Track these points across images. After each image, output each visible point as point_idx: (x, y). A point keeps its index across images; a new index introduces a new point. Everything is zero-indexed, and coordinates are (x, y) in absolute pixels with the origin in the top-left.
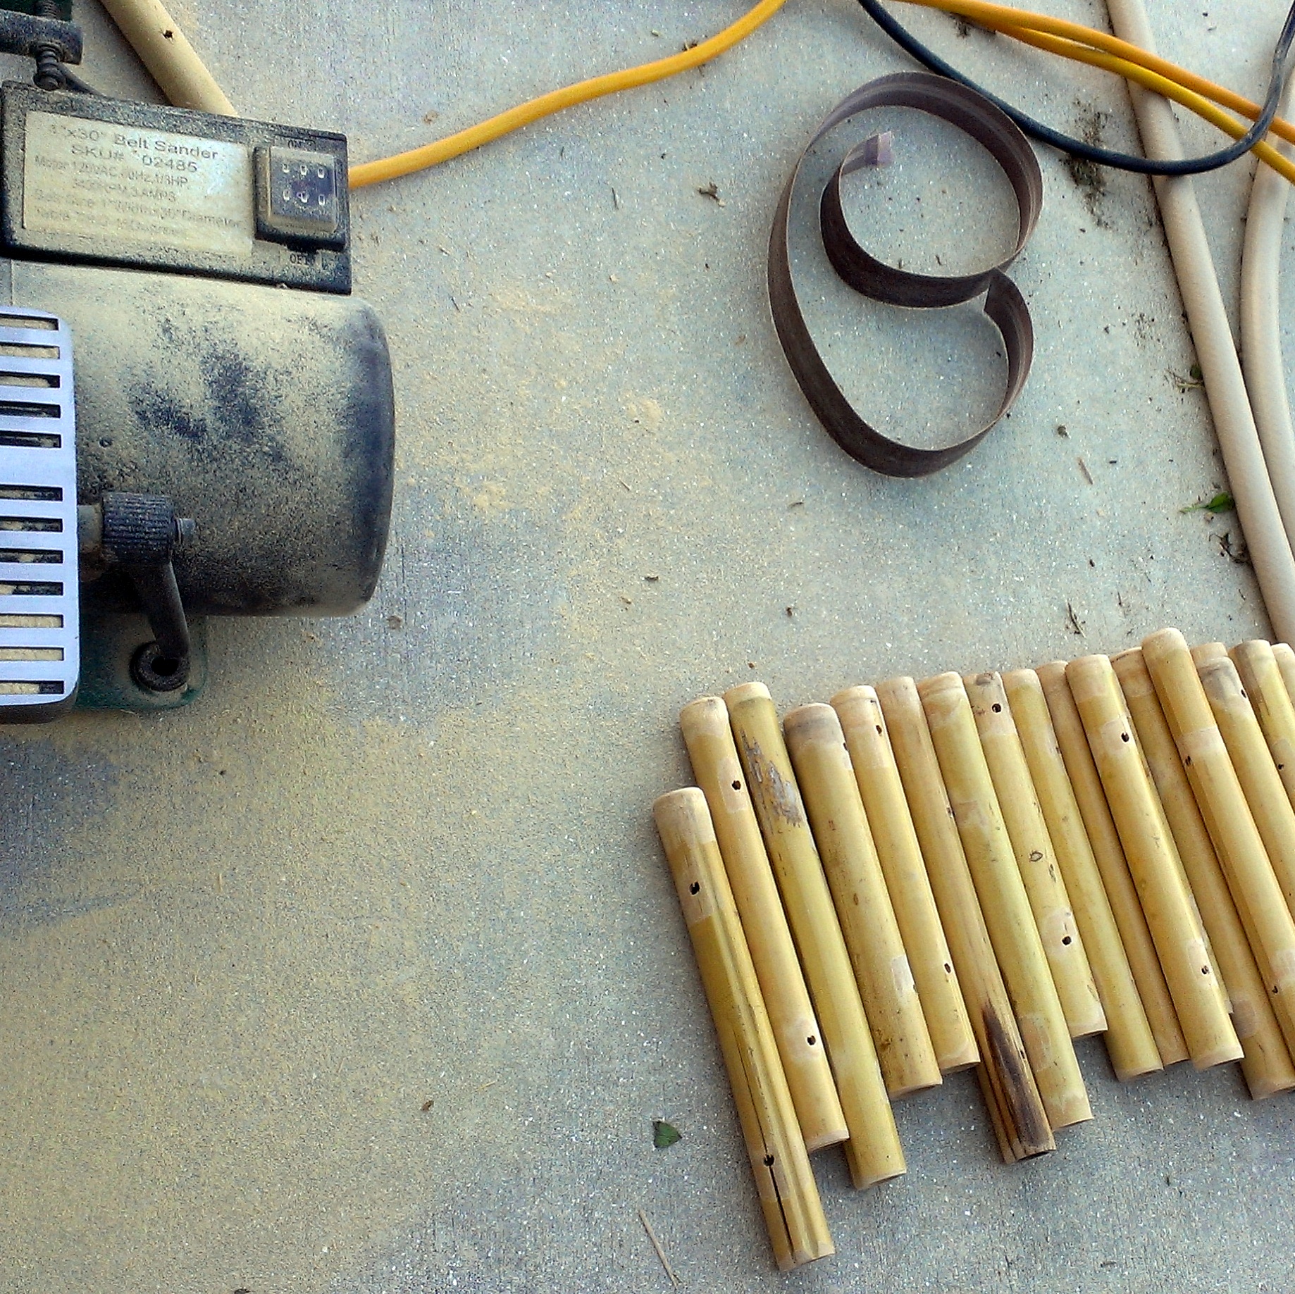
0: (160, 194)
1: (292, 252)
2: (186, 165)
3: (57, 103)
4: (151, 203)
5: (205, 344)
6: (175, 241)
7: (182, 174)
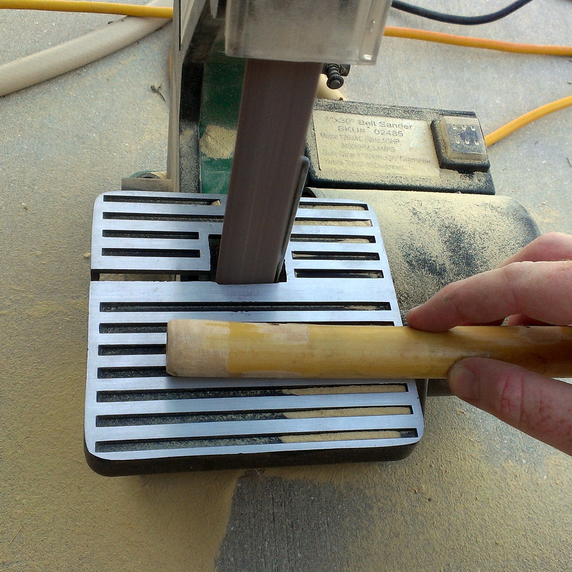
0: (386, 149)
1: (461, 174)
2: (397, 133)
3: (327, 106)
4: (383, 153)
5: (438, 221)
6: (399, 172)
7: (396, 137)
